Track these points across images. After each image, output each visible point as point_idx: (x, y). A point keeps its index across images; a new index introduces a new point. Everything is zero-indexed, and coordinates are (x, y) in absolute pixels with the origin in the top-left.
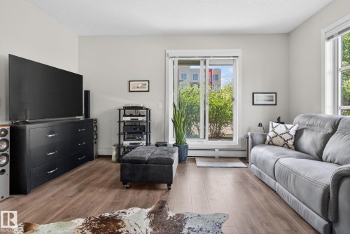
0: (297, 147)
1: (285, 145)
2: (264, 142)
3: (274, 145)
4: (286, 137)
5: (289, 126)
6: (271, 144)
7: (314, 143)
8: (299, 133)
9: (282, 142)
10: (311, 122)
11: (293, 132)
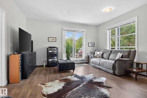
0: (102, 57)
1: (100, 57)
2: (94, 57)
3: (97, 57)
4: (100, 55)
5: (100, 52)
6: (96, 57)
7: (107, 56)
8: (103, 54)
9: (99, 57)
10: (105, 51)
11: (101, 54)
